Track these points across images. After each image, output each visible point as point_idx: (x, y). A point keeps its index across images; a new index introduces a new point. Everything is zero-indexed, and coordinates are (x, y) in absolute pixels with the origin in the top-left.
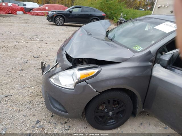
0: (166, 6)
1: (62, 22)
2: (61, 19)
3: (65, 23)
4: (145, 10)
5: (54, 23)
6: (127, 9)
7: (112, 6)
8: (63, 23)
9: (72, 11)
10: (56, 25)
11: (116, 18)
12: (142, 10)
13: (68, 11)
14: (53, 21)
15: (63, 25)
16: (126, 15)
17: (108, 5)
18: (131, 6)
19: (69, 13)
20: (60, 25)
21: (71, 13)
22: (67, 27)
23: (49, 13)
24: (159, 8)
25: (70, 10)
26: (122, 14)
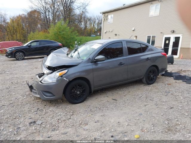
0: (111, 31)
1: (22, 57)
2: (21, 54)
3: (25, 57)
4: (96, 36)
5: (15, 59)
6: (80, 37)
7: (66, 37)
8: (24, 57)
9: (31, 45)
10: (17, 60)
11: (72, 46)
12: (93, 36)
13: (26, 46)
14: (14, 57)
15: (24, 59)
16: (80, 42)
17: (62, 36)
18: (83, 34)
19: (28, 47)
20: (21, 59)
21: (30, 47)
22: (28, 60)
23: (8, 50)
24: (105, 33)
25: (29, 45)
26: (76, 42)
